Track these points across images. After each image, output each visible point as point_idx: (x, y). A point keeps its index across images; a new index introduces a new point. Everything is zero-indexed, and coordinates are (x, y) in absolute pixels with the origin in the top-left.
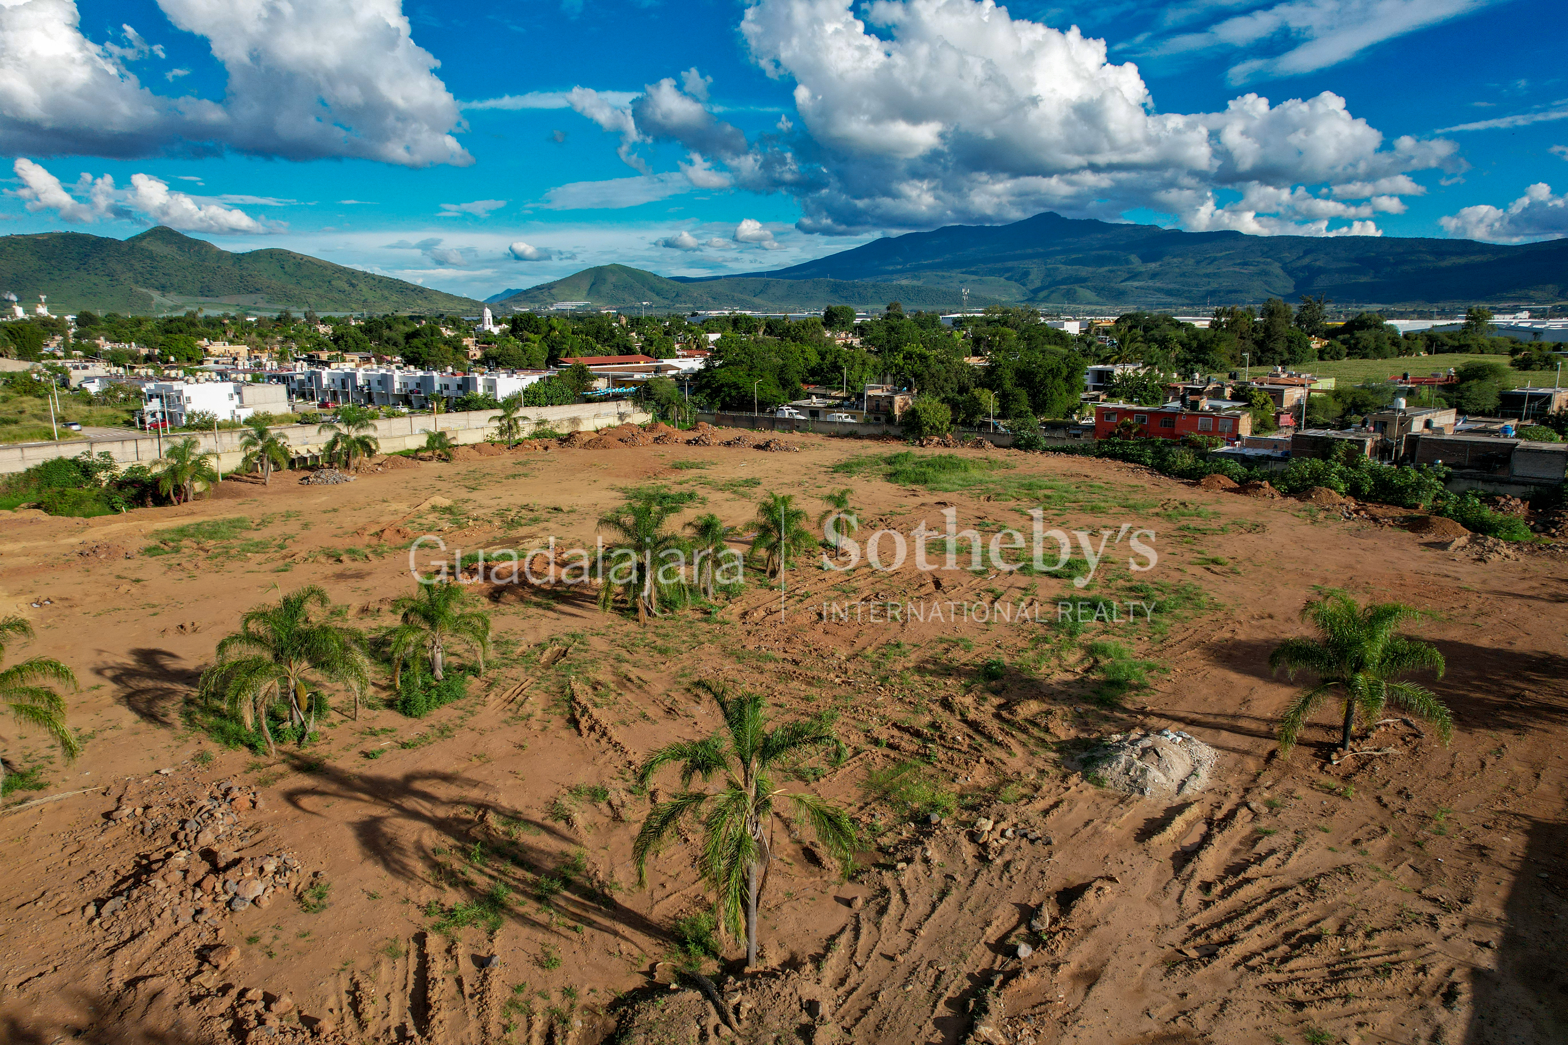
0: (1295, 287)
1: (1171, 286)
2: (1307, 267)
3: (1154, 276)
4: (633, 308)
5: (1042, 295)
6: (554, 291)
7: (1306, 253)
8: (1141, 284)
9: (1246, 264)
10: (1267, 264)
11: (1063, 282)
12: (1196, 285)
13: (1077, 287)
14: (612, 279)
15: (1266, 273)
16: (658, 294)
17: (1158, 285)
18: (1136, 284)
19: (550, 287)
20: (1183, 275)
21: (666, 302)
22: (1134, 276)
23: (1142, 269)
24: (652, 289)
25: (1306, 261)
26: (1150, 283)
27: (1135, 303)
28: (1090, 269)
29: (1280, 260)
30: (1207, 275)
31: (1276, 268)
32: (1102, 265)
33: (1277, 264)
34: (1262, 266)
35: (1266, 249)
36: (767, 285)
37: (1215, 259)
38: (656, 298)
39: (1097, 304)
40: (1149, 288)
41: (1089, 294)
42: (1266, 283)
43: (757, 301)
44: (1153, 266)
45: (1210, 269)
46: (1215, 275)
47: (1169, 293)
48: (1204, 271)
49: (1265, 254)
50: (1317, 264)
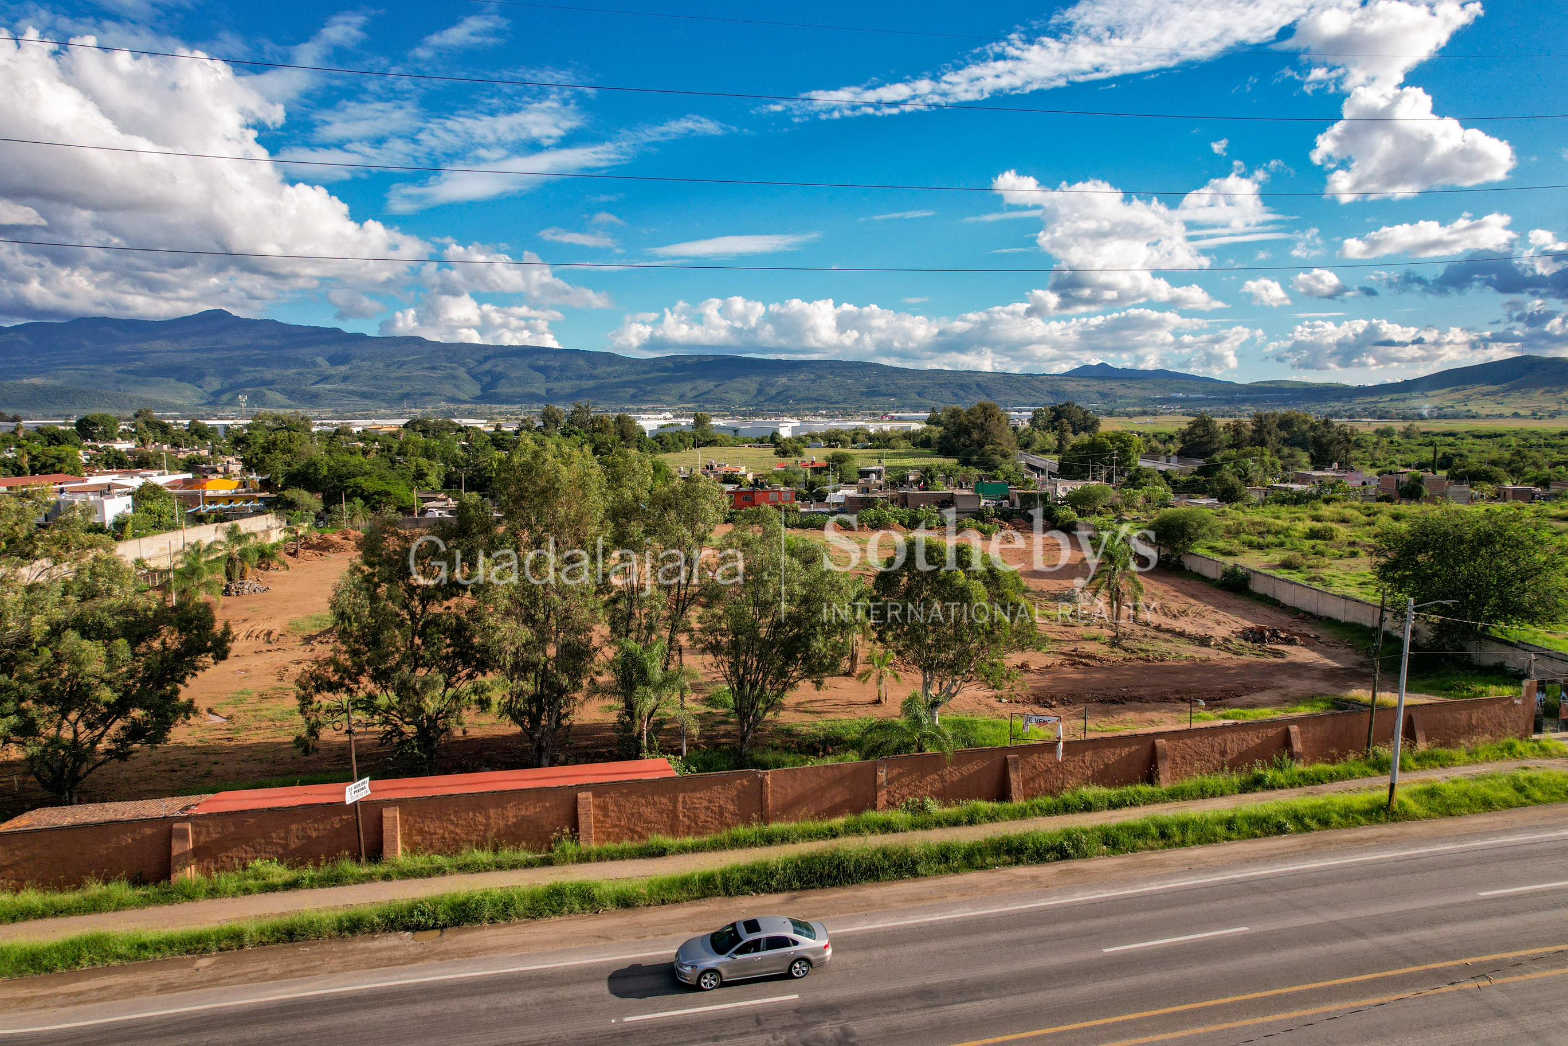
0: (482, 390)
1: (365, 389)
2: (489, 372)
3: (345, 379)
5: (225, 397)
7: (487, 358)
8: (334, 386)
9: (433, 368)
10: (453, 369)
11: (248, 384)
12: (390, 388)
13: (264, 390)
15: (454, 377)
17: (351, 387)
18: (328, 387)
20: (375, 378)
22: (325, 379)
23: (332, 371)
25: (487, 366)
26: (343, 386)
27: (330, 405)
28: (276, 371)
29: (464, 365)
30: (399, 379)
31: (462, 372)
32: (289, 367)
33: (462, 369)
34: (449, 371)
35: (450, 354)
37: (404, 363)
39: (290, 407)
40: (342, 391)
41: (279, 397)
42: (455, 386)
44: (343, 369)
45: (400, 373)
46: (407, 379)
47: (364, 396)
48: (394, 375)
49: (450, 360)
50: (499, 369)
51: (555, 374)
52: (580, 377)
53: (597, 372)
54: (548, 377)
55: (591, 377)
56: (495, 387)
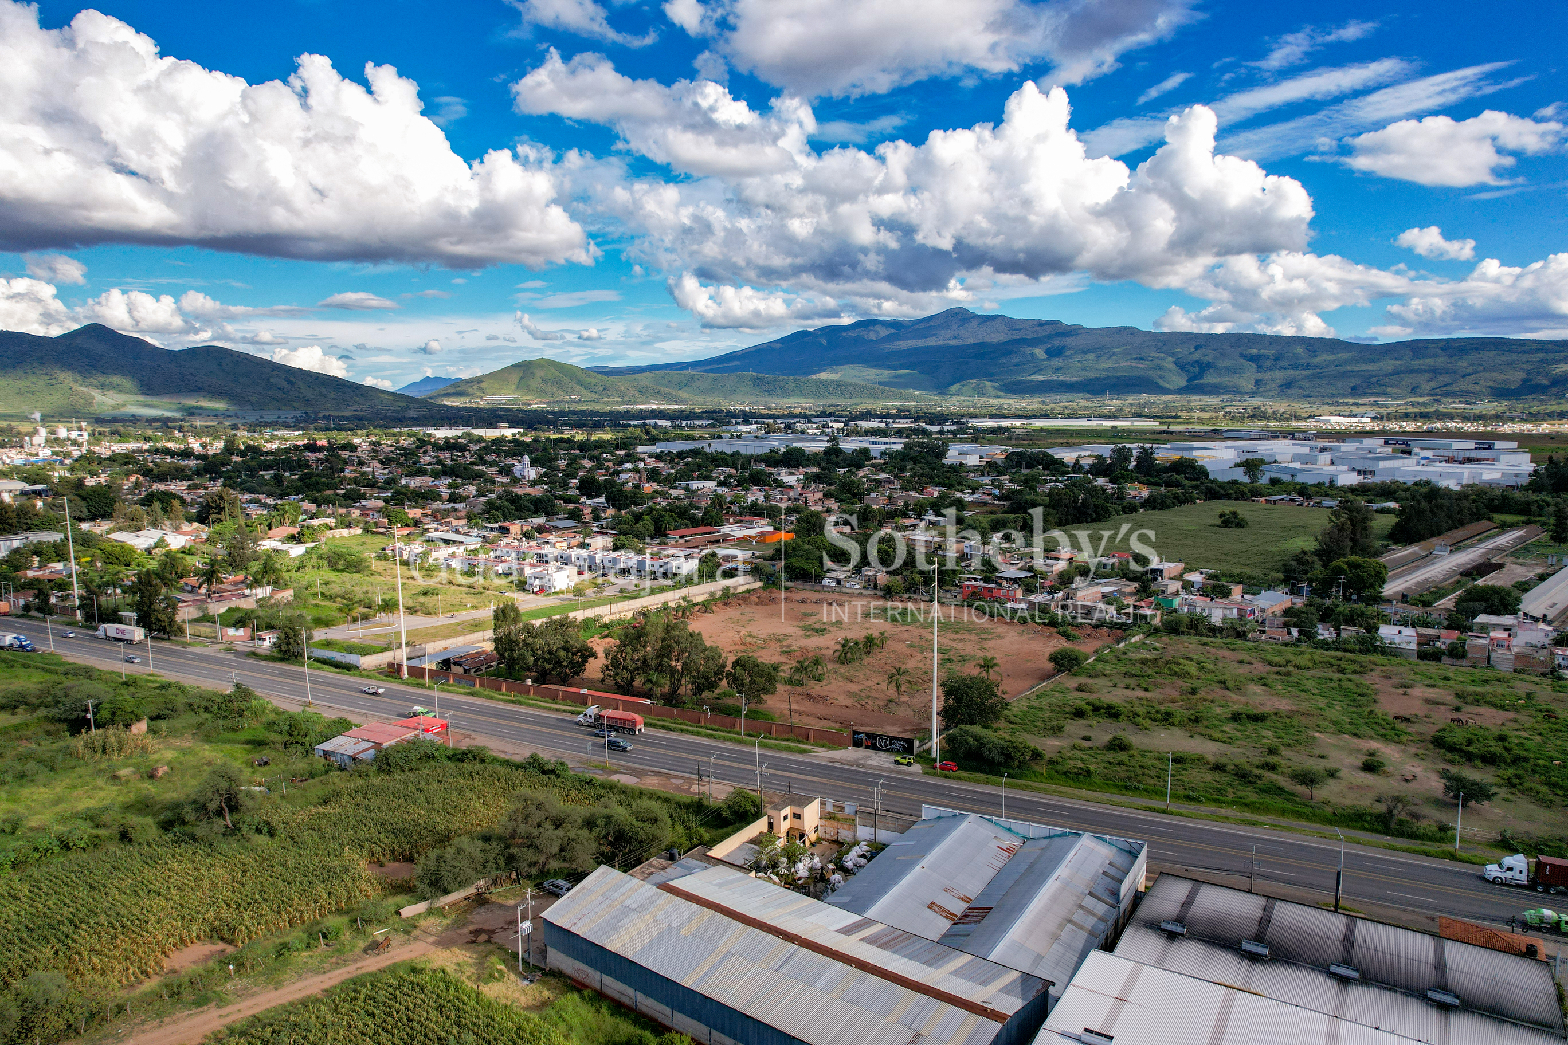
0: (1187, 380)
1: (1074, 379)
2: (1198, 362)
3: (1057, 370)
4: (562, 402)
5: (954, 388)
6: (483, 385)
7: (1197, 348)
8: (1046, 377)
9: (1141, 359)
10: (1161, 359)
11: (973, 376)
12: (1097, 378)
13: (986, 381)
14: (540, 373)
15: (1161, 368)
16: (585, 388)
17: (1061, 378)
18: (1041, 377)
19: (479, 380)
20: (1085, 369)
21: (594, 396)
22: (1039, 370)
23: (1047, 363)
24: (580, 383)
25: (1197, 356)
26: (1054, 377)
27: (1040, 395)
29: (1172, 355)
30: (1107, 369)
31: (1169, 363)
32: (1009, 360)
33: (1170, 359)
34: (1157, 361)
35: (1160, 344)
36: (691, 378)
37: (1114, 354)
38: (585, 392)
40: (1053, 381)
41: (998, 387)
42: (1161, 376)
43: (682, 394)
44: (1057, 361)
45: (1109, 364)
46: (1114, 369)
47: (1072, 386)
48: (1104, 366)
49: (1159, 350)
50: (1207, 359)
51: (1268, 363)
52: (1295, 367)
53: (1316, 361)
54: (1260, 367)
55: (1308, 366)
56: (1201, 378)
